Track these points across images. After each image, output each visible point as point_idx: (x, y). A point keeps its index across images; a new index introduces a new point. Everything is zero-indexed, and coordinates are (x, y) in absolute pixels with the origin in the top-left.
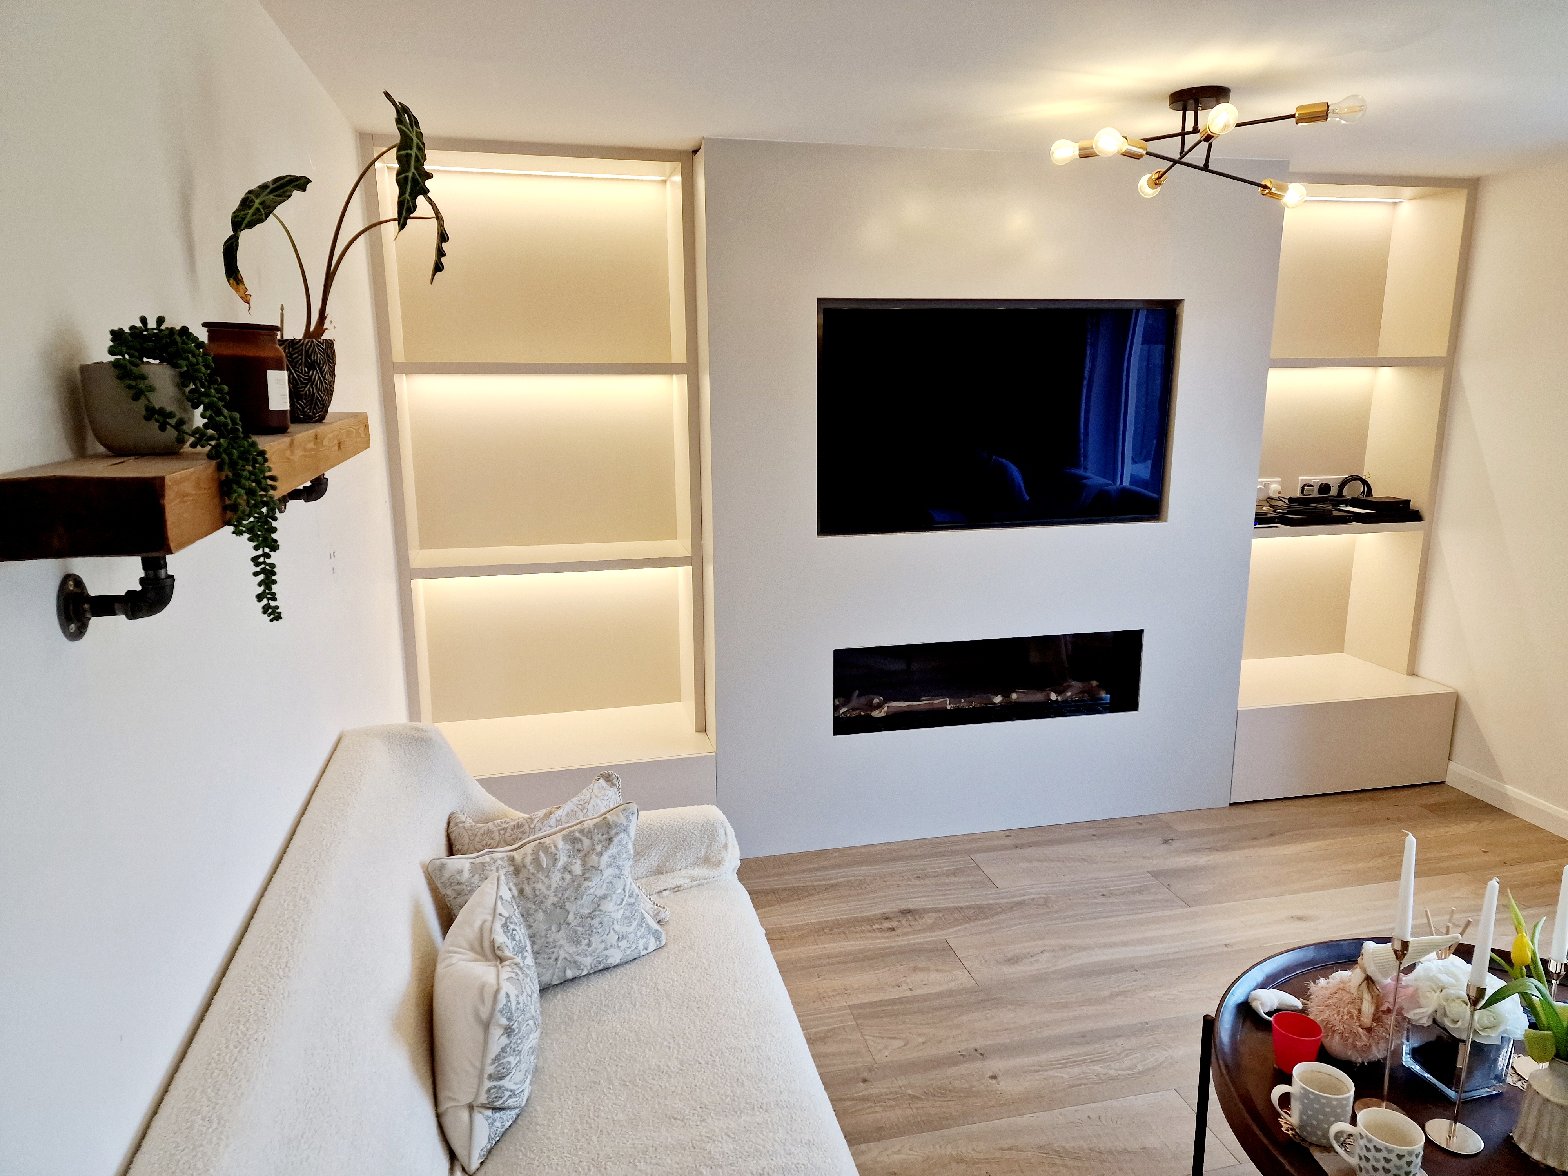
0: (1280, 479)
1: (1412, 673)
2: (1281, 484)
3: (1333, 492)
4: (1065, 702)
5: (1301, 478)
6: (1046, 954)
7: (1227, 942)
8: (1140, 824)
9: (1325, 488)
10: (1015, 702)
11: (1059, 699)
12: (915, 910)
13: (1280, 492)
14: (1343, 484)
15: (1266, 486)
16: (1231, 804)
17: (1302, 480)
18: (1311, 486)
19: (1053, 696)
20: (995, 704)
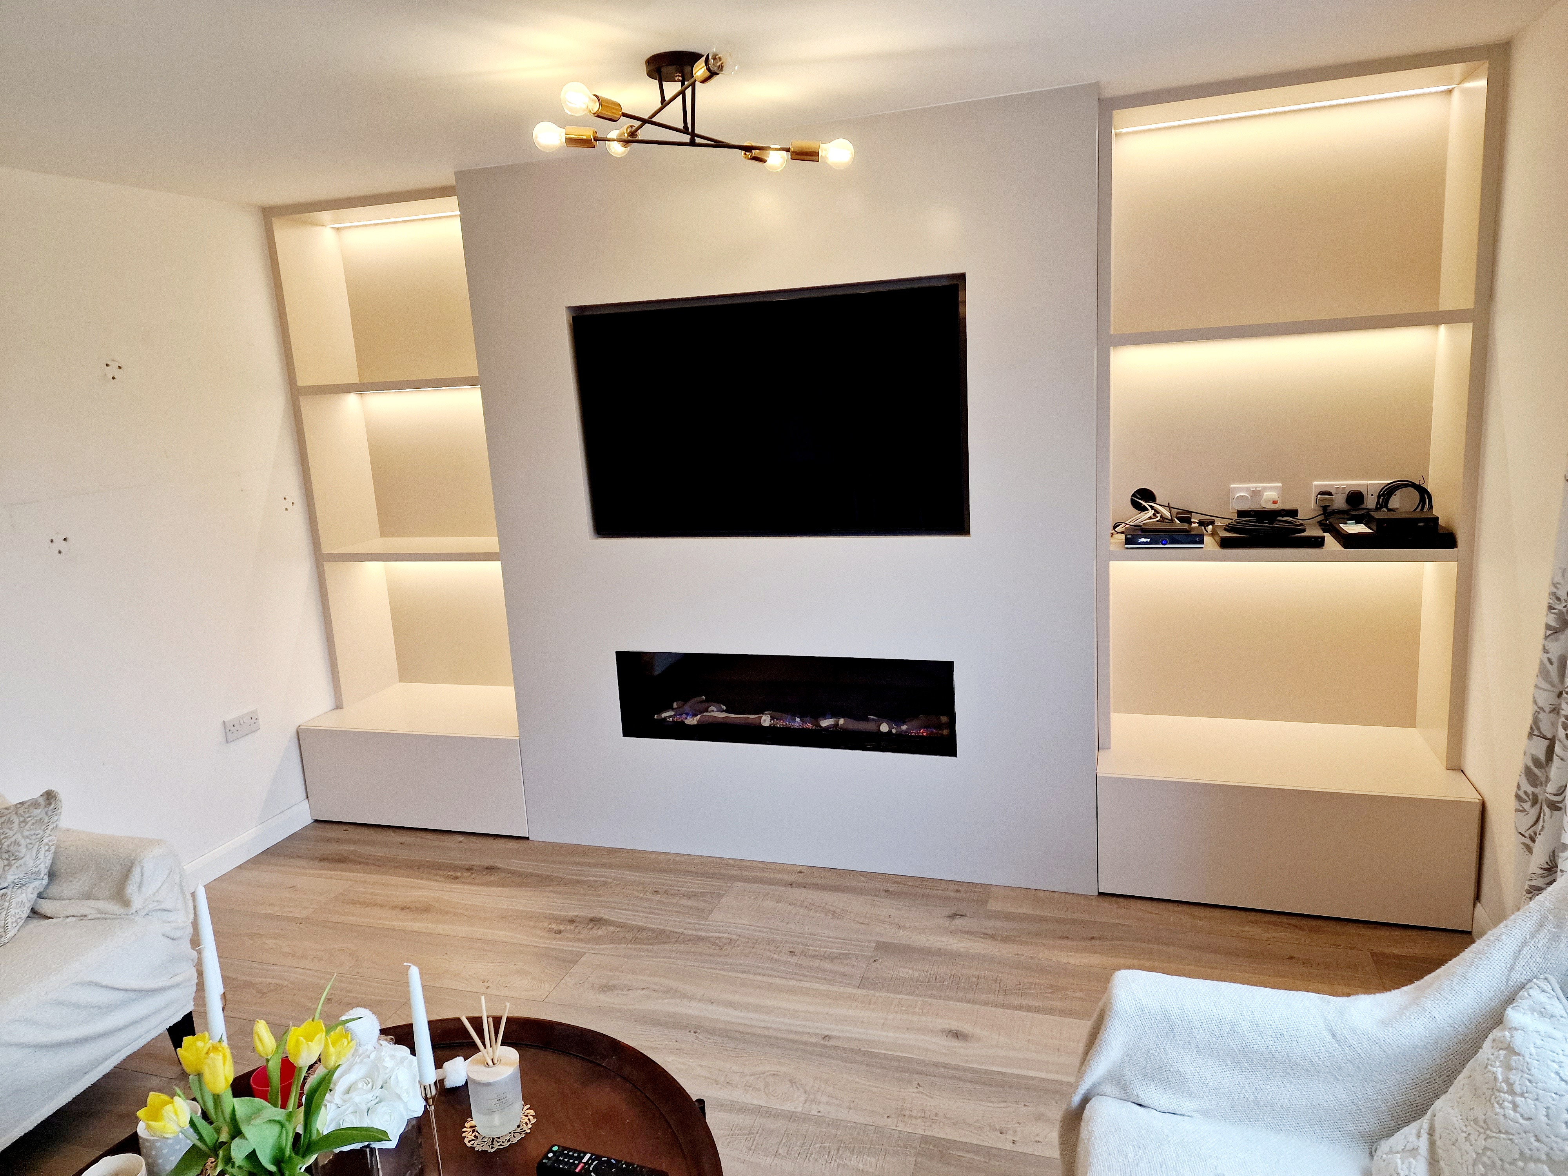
0: (1280, 485)
1: (1456, 766)
2: (1283, 491)
3: (1371, 502)
4: (899, 735)
5: (1315, 483)
6: (644, 992)
7: (826, 1033)
8: (958, 891)
9: (1355, 498)
10: (841, 729)
11: (894, 731)
12: (605, 920)
13: (1275, 502)
14: (1388, 492)
15: (1256, 494)
16: (1100, 894)
17: (1317, 486)
18: (1330, 494)
19: (884, 728)
20: (821, 727)
